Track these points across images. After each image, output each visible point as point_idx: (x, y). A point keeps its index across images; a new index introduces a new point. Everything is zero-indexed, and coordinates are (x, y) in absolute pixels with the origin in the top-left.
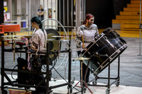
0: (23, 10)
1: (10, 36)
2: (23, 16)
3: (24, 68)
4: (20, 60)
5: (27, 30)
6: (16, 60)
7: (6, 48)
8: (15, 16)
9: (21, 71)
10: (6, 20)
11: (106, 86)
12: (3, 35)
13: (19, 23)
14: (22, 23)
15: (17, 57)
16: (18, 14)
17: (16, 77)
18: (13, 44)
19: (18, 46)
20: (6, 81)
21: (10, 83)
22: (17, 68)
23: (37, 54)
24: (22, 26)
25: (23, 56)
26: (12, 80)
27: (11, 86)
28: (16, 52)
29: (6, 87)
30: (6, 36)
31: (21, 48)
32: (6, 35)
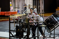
0: (18, 5)
1: (13, 16)
2: (18, 8)
3: (19, 30)
4: (17, 26)
5: (20, 14)
6: (15, 27)
7: (11, 21)
9: (17, 31)
10: (11, 10)
11: (53, 37)
12: (10, 16)
13: (16, 11)
14: (18, 11)
15: (15, 25)
16: (16, 7)
17: (15, 34)
18: (14, 20)
19: (16, 21)
20: (11, 35)
21: (13, 36)
22: (15, 30)
23: (24, 24)
24: (18, 12)
25: (18, 25)
26: (14, 35)
27: (13, 38)
28: (15, 23)
29: (11, 38)
31: (17, 22)
32: (11, 16)
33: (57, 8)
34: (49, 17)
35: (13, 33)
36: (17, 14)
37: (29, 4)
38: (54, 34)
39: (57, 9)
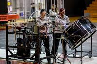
0: (21, 4)
1: (12, 23)
2: (21, 8)
3: (22, 45)
4: (19, 39)
5: (24, 18)
6: (16, 40)
7: (9, 31)
8: (16, 8)
9: (20, 47)
10: (9, 12)
12: (7, 22)
13: (18, 14)
14: (20, 13)
15: (17, 37)
16: (17, 7)
17: (16, 51)
18: (14, 28)
19: (18, 30)
20: (9, 54)
22: (17, 45)
23: (31, 35)
24: (20, 16)
25: (21, 37)
26: (14, 54)
27: (13, 58)
28: (16, 34)
30: (9, 23)
31: (20, 31)
33: (86, 9)
34: (73, 24)
35: (12, 51)
36: (18, 19)
37: (39, 2)
38: (81, 52)
39: (85, 11)
